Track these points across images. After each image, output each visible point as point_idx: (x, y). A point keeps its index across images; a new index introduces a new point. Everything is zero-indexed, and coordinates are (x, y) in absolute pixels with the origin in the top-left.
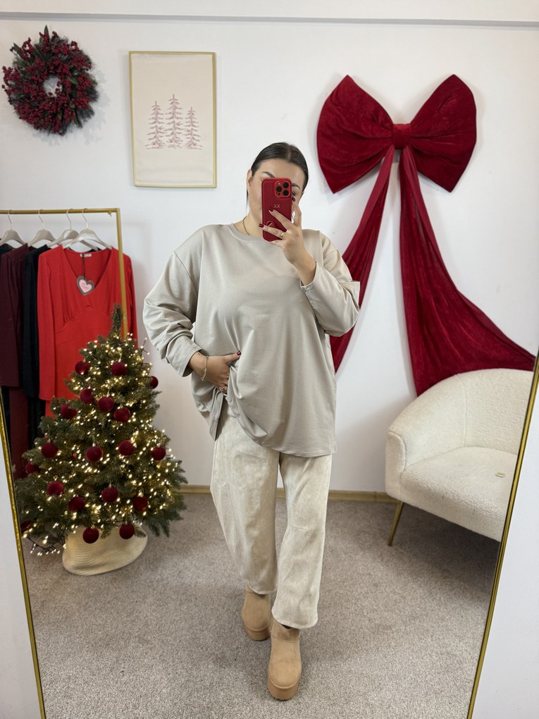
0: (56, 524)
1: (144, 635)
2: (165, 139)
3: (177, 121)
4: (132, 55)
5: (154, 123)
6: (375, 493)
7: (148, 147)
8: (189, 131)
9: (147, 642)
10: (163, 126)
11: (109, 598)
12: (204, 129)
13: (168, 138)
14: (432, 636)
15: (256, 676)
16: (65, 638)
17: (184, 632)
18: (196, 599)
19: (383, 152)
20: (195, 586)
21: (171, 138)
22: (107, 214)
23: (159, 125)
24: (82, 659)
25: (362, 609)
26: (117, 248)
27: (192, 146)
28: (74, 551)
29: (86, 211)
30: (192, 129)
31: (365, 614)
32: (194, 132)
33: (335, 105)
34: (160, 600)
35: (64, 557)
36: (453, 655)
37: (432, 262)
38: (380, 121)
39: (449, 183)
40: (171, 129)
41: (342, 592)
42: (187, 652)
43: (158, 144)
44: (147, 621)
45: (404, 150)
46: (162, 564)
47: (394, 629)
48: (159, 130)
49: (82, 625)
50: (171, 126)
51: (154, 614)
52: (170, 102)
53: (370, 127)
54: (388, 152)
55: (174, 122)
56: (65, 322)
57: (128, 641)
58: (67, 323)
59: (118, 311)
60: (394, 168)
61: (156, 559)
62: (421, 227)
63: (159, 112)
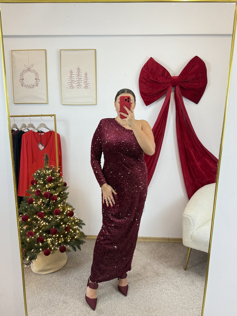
2: (75, 85)
3: (80, 77)
4: (61, 51)
5: (70, 78)
6: (169, 238)
7: (68, 88)
8: (85, 81)
10: (74, 79)
11: (50, 284)
12: (91, 80)
19: (167, 89)
21: (78, 84)
22: (50, 117)
23: (72, 79)
24: (39, 310)
26: (54, 131)
27: (87, 88)
29: (42, 116)
31: (164, 291)
32: (87, 82)
33: (146, 69)
38: (165, 75)
39: (196, 99)
41: (153, 281)
43: (72, 87)
45: (176, 87)
46: (73, 270)
48: (72, 81)
49: (39, 296)
50: (78, 79)
51: (70, 291)
52: (77, 70)
53: (161, 78)
54: (170, 87)
55: (79, 78)
56: (33, 163)
57: (58, 303)
58: (34, 163)
59: (47, 156)
60: (172, 95)
61: (70, 267)
62: (185, 119)
63: (73, 74)
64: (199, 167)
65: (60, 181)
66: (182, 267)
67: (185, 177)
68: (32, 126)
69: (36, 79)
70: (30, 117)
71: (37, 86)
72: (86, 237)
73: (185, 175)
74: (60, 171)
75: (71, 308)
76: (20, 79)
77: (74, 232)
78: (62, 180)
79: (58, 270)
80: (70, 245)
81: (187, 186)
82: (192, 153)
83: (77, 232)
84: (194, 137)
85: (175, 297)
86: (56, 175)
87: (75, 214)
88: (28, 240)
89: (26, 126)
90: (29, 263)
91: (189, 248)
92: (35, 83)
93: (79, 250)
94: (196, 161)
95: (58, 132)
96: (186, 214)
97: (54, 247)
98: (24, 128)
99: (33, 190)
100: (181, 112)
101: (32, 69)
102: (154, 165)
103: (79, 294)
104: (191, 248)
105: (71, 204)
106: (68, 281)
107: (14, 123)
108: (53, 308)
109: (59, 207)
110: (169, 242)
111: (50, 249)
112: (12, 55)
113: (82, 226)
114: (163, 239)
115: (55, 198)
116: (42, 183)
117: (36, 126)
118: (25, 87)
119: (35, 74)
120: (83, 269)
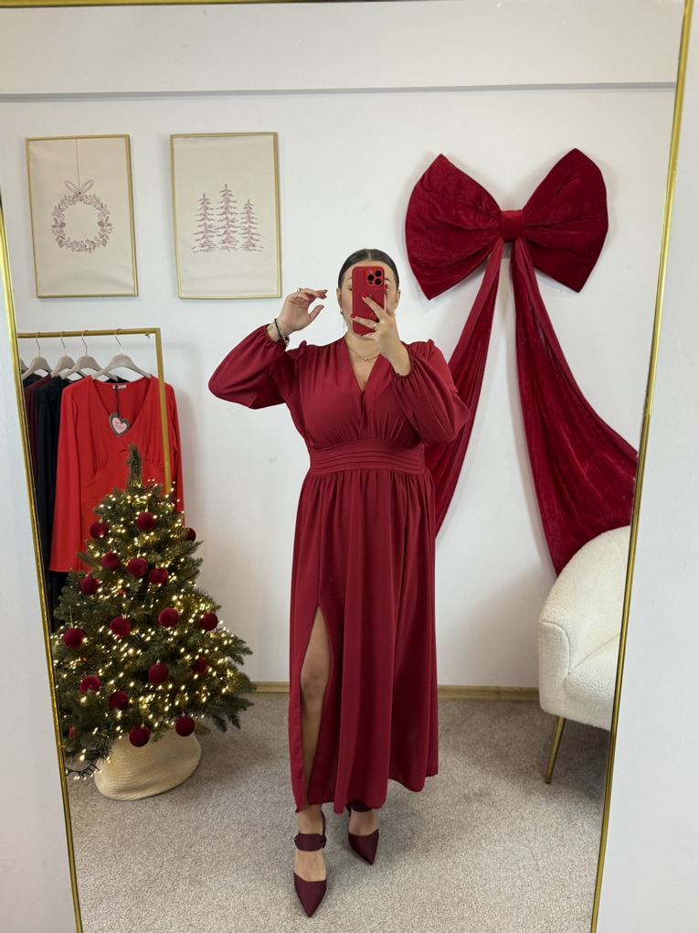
1: (197, 876)
2: (216, 240)
3: (230, 217)
4: (175, 140)
5: (202, 220)
6: (498, 687)
7: (195, 250)
8: (246, 229)
10: (214, 223)
11: (151, 828)
12: (264, 226)
13: (220, 238)
19: (489, 248)
21: (224, 237)
22: (143, 335)
23: (208, 223)
24: (118, 906)
25: (479, 840)
26: (157, 377)
27: (251, 247)
29: (119, 332)
30: (250, 226)
32: (252, 230)
33: (428, 191)
38: (484, 207)
39: (575, 278)
40: (224, 228)
42: (252, 896)
43: (207, 246)
45: (516, 242)
46: (218, 786)
47: (520, 865)
48: (208, 229)
49: (117, 864)
50: (224, 223)
51: (209, 849)
52: (222, 194)
53: (472, 217)
54: (497, 244)
55: (227, 218)
56: (95, 472)
57: (176, 883)
58: (98, 474)
59: (135, 453)
60: (505, 265)
61: (209, 779)
62: (542, 337)
63: (209, 206)
64: (586, 478)
65: (177, 525)
66: (538, 775)
67: (545, 507)
68: (90, 362)
69: (101, 224)
70: (85, 338)
71: (105, 243)
72: (255, 689)
73: (544, 502)
74: (177, 494)
75: (213, 899)
76: (54, 224)
77: (218, 676)
78: (183, 523)
79: (173, 786)
80: (207, 715)
81: (551, 536)
82: (566, 438)
83: (229, 673)
84: (569, 388)
85: (517, 862)
86: (164, 507)
87: (221, 622)
88: (84, 700)
89: (74, 364)
90: (88, 768)
91: (558, 718)
92: (98, 236)
93: (235, 728)
94: (577, 461)
95: (167, 380)
96: (550, 620)
97: (161, 719)
98: (67, 370)
99: (97, 555)
100: (531, 317)
101: (87, 193)
102: (452, 474)
103: (236, 856)
104: (565, 719)
105: (211, 594)
106: (205, 819)
107: (37, 356)
109: (174, 604)
110: (500, 701)
111: (149, 725)
112: (28, 153)
113: (242, 656)
114: (483, 690)
115: (161, 576)
116: (124, 531)
117: (103, 364)
118: (70, 249)
119: (99, 209)
120: (247, 782)
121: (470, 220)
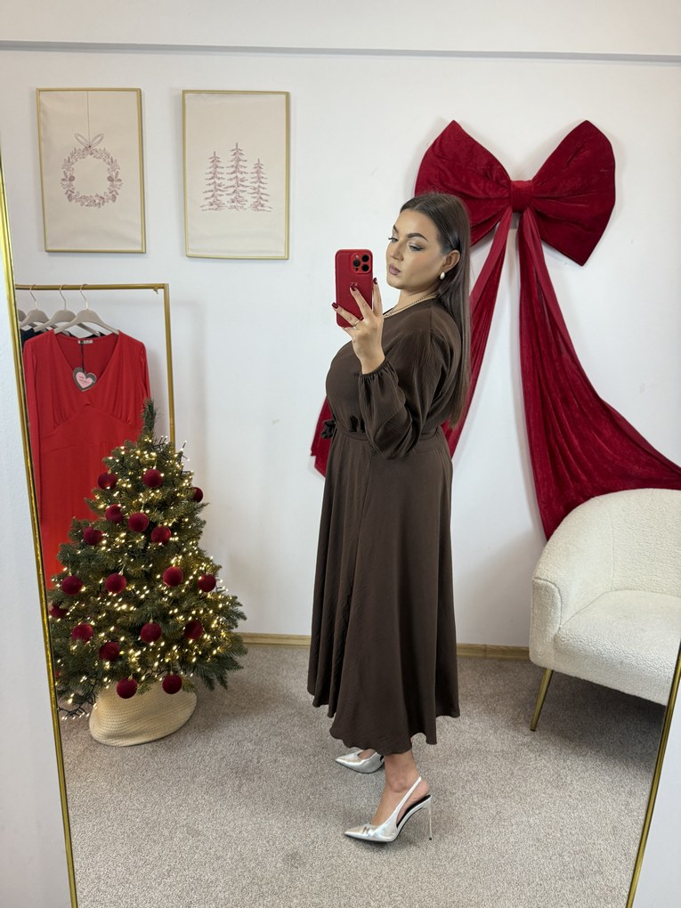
0: (84, 678)
1: (194, 824)
2: (225, 199)
3: (240, 176)
4: (187, 95)
5: (212, 178)
6: (485, 645)
7: (204, 208)
8: (255, 189)
9: (198, 833)
10: (224, 182)
11: (149, 775)
12: (273, 186)
13: (230, 197)
14: (561, 830)
15: (338, 878)
16: (94, 826)
17: (245, 821)
18: (260, 777)
19: (498, 216)
20: (258, 762)
21: (233, 197)
22: (152, 290)
23: (218, 182)
27: (259, 208)
28: (105, 715)
29: (127, 287)
30: (259, 186)
32: (261, 190)
33: (439, 157)
34: (214, 779)
35: (91, 723)
36: (590, 855)
37: (560, 353)
38: (494, 177)
39: (580, 253)
40: (233, 187)
41: (445, 772)
43: (216, 205)
44: (197, 806)
45: (525, 214)
46: (215, 734)
47: (513, 821)
48: (218, 187)
50: (233, 182)
51: (206, 797)
52: (233, 153)
53: (482, 184)
54: (506, 214)
55: (237, 177)
60: (512, 236)
61: (206, 727)
62: (545, 307)
63: (219, 165)
65: (184, 485)
67: (539, 477)
69: (110, 179)
71: (114, 198)
73: (538, 470)
76: (64, 177)
81: (544, 503)
86: (173, 466)
92: (108, 191)
96: (543, 577)
99: (102, 506)
100: (535, 287)
101: (98, 147)
106: (201, 766)
108: (157, 848)
110: (485, 658)
112: (39, 104)
116: (129, 486)
118: (79, 203)
119: (109, 164)
120: (244, 732)
121: (479, 187)
